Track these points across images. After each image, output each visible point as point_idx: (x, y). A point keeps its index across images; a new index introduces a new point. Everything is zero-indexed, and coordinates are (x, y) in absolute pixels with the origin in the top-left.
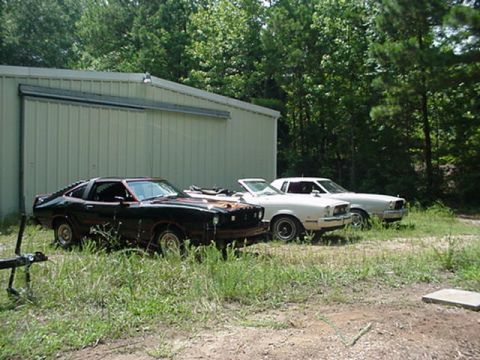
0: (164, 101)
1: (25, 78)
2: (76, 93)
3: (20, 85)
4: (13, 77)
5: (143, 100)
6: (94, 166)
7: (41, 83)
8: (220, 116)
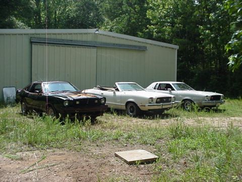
0: (107, 42)
1: (33, 34)
2: (59, 40)
3: (31, 38)
4: (28, 34)
5: (95, 42)
6: (68, 75)
7: (41, 36)
8: (142, 49)
